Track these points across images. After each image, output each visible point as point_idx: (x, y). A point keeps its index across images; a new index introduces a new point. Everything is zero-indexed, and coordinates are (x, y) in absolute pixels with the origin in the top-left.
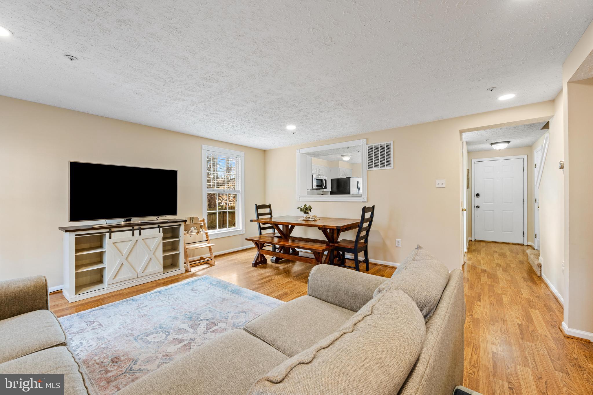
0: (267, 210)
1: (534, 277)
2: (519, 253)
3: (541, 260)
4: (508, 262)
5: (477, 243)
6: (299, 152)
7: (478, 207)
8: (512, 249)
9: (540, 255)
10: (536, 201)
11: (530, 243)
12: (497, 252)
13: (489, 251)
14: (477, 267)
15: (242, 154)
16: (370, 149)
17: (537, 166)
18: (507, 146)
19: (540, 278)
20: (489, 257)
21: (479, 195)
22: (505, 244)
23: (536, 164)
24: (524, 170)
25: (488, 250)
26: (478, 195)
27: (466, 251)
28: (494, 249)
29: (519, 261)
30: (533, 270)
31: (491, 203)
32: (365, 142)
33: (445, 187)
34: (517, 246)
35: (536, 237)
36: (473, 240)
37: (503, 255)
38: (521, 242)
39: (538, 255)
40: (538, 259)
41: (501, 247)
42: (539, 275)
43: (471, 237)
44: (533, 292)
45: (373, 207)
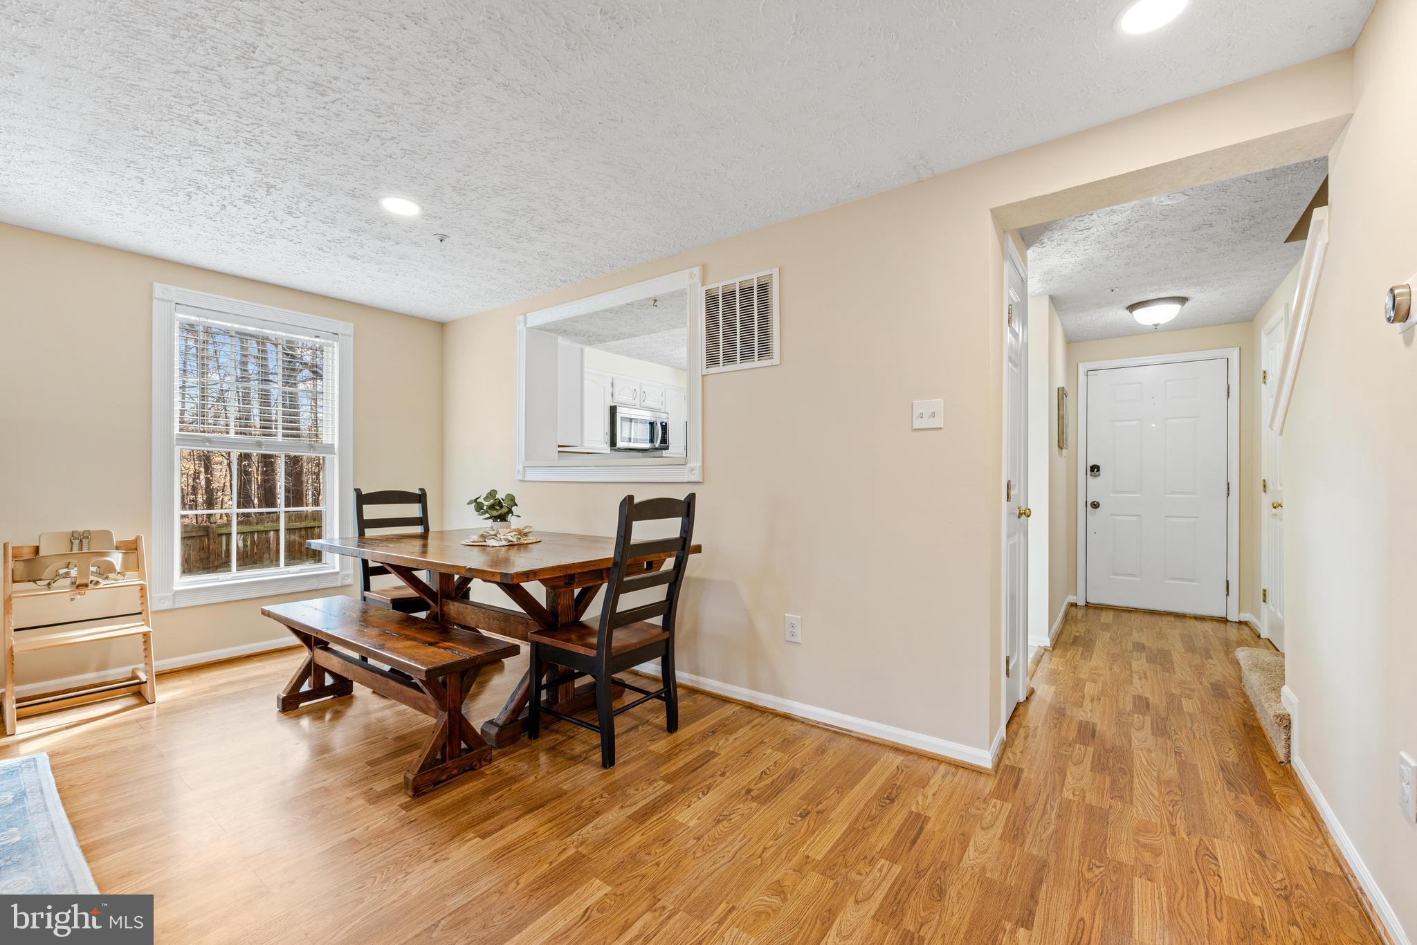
0: (413, 510)
1: (1264, 760)
2: (1212, 653)
3: (1290, 700)
4: (1175, 691)
5: (1090, 611)
6: (525, 323)
7: (1095, 505)
8: (1194, 637)
9: (1286, 683)
10: (1265, 486)
11: (1245, 617)
12: (1144, 648)
13: (1120, 643)
14: (1069, 712)
15: (346, 328)
16: (711, 300)
17: (1270, 378)
18: (1178, 311)
19: (1286, 770)
20: (1116, 669)
21: (1098, 470)
22: (1172, 619)
23: (1265, 372)
24: (1228, 393)
25: (1118, 641)
26: (1095, 469)
27: (1049, 645)
28: (1136, 636)
29: (1211, 684)
30: (1260, 728)
31: (1135, 493)
32: (697, 279)
33: (942, 426)
34: (1208, 627)
35: (1264, 601)
36: (1081, 603)
37: (1161, 660)
38: (1220, 613)
39: (1276, 677)
40: (1276, 690)
41: (1161, 628)
42: (1282, 758)
43: (1076, 595)
44: (1263, 855)
45: (691, 499)
